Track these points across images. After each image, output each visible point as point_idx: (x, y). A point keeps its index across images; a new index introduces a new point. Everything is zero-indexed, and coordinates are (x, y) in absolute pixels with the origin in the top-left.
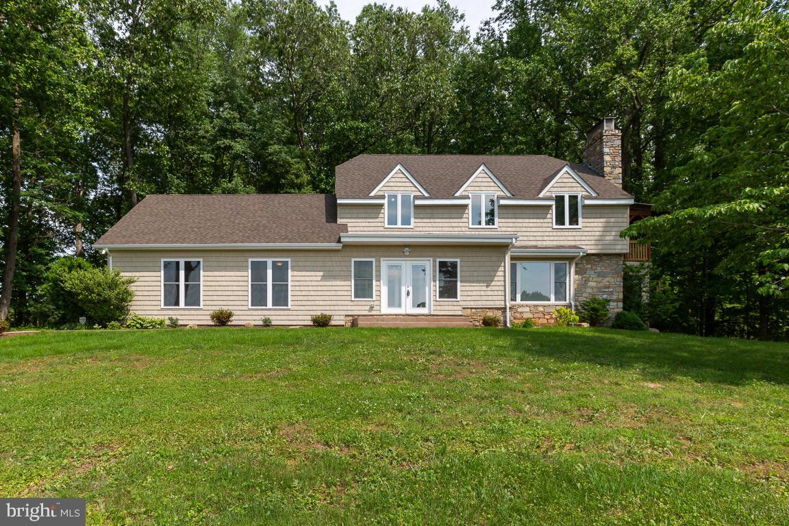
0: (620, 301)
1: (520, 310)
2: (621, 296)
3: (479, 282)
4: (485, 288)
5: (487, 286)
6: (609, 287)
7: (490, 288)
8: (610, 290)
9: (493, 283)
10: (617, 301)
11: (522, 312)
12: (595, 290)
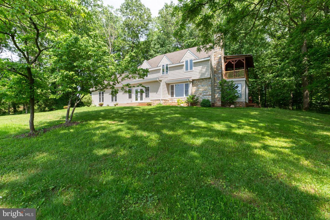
0: (210, 95)
1: (174, 100)
2: (210, 93)
3: (154, 92)
4: (156, 94)
5: (156, 93)
6: (206, 90)
7: (157, 94)
8: (207, 91)
9: (158, 92)
10: (209, 95)
11: (174, 101)
12: (201, 92)
